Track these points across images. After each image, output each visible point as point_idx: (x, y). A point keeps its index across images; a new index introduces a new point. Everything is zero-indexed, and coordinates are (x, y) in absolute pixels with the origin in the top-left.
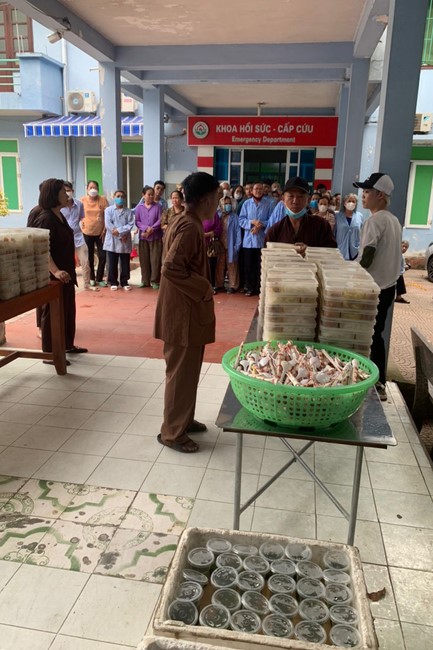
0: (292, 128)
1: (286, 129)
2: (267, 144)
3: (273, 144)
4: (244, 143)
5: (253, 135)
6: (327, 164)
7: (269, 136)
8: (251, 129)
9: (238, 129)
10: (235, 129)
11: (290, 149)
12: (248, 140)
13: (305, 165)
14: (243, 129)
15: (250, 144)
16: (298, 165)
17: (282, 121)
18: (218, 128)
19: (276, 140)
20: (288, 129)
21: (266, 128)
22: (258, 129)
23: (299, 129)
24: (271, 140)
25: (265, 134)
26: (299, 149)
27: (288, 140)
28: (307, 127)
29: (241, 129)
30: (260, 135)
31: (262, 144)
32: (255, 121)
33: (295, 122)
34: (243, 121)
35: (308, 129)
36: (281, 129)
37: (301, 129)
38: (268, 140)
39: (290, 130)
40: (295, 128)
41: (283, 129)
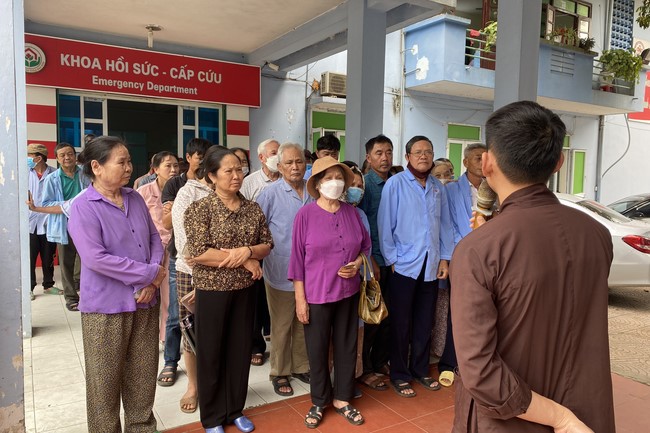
0: (191, 73)
1: (182, 75)
2: (154, 93)
3: (164, 94)
4: (114, 89)
5: (130, 76)
6: (241, 128)
7: (156, 81)
8: (125, 68)
9: (103, 64)
10: (96, 64)
11: (182, 104)
12: (122, 84)
13: (205, 129)
14: (111, 65)
15: (124, 90)
16: (196, 128)
17: (178, 62)
18: (64, 59)
19: (168, 89)
20: (185, 74)
21: (152, 70)
22: (138, 69)
23: (202, 77)
24: (161, 88)
25: (150, 78)
26: (196, 105)
27: (186, 91)
28: (214, 75)
29: (108, 65)
30: (142, 79)
31: (146, 92)
32: (133, 57)
33: (196, 65)
34: (114, 54)
35: (215, 78)
36: (175, 73)
37: (204, 77)
38: (156, 87)
39: (189, 76)
40: (196, 75)
41: (178, 74)
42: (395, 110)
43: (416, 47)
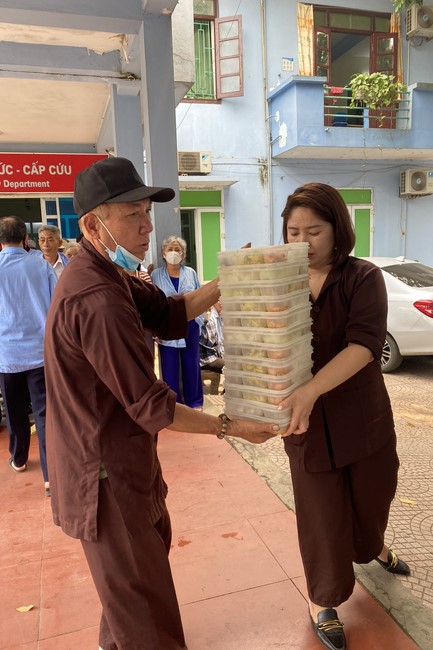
0: (42, 168)
1: (34, 171)
2: (10, 189)
3: (20, 189)
7: (11, 179)
11: (44, 197)
13: (67, 217)
16: (58, 217)
17: (29, 160)
19: (23, 184)
20: (37, 170)
21: (6, 169)
23: (53, 170)
24: (15, 185)
25: (6, 176)
26: (56, 196)
27: (39, 184)
28: (64, 168)
31: (3, 189)
33: (46, 160)
35: (65, 170)
36: (27, 170)
37: (55, 170)
38: (12, 184)
39: (41, 171)
40: (47, 169)
41: (30, 170)
42: (263, 180)
43: (278, 113)
